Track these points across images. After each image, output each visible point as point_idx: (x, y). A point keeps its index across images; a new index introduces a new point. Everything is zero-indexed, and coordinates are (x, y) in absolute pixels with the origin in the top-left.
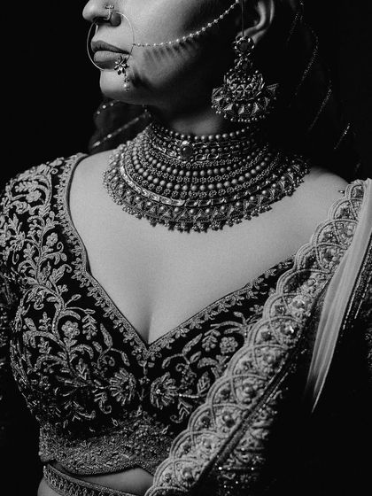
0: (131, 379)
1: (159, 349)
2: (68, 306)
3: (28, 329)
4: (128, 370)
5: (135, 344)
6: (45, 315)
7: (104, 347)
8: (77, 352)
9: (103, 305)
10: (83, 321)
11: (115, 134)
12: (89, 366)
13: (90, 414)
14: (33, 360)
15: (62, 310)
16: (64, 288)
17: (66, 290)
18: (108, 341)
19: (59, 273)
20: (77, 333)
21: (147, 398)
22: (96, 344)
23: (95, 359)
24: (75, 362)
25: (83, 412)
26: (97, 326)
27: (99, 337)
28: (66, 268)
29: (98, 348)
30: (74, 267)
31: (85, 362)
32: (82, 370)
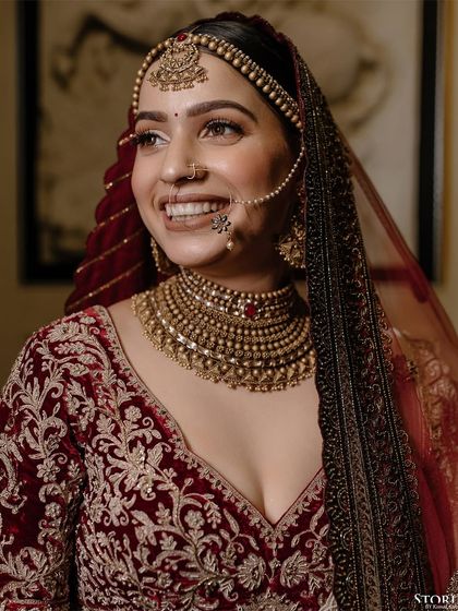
0: (262, 563)
1: (285, 528)
2: (185, 493)
3: (140, 524)
4: (258, 554)
5: (262, 526)
6: (160, 505)
7: (232, 534)
8: (204, 544)
9: (220, 488)
10: (206, 508)
11: (95, 293)
12: (218, 557)
13: (212, 603)
14: (151, 559)
15: (179, 499)
16: (172, 473)
17: (175, 474)
18: (235, 527)
19: (156, 454)
20: (202, 522)
21: (277, 580)
22: (222, 532)
23: (224, 549)
24: (204, 554)
25: (204, 603)
26: (221, 511)
27: (225, 524)
28: (164, 447)
29: (226, 535)
30: (173, 446)
31: (213, 553)
32: (210, 562)
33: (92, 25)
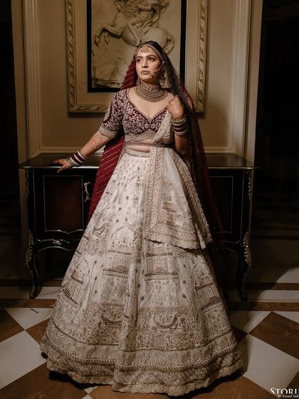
33: (104, 30)
